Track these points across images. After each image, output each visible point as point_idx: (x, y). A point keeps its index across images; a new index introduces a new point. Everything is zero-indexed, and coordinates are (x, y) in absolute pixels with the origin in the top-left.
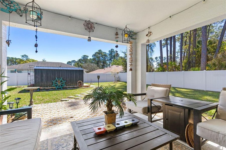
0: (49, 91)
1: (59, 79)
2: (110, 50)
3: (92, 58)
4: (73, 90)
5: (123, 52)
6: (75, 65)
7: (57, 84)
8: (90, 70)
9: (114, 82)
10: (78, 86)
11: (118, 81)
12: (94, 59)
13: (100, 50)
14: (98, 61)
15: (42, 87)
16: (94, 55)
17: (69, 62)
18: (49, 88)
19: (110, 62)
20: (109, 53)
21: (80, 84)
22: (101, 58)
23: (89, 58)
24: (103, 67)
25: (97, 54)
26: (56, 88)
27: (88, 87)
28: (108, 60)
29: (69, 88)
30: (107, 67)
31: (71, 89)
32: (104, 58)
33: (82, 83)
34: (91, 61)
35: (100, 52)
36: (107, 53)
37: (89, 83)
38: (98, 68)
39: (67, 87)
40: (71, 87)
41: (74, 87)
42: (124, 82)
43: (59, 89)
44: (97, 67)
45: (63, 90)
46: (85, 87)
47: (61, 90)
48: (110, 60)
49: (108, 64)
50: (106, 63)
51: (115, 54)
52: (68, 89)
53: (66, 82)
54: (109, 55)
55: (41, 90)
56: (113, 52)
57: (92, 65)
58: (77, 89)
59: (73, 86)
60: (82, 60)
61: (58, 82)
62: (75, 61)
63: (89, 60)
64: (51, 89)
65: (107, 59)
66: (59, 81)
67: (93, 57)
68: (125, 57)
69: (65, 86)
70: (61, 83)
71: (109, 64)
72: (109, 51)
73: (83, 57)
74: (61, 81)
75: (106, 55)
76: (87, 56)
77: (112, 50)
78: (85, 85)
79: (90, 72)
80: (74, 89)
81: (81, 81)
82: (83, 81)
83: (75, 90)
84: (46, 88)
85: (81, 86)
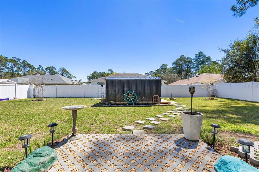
0: (120, 106)
1: (131, 92)
2: (197, 53)
3: (172, 67)
4: (146, 107)
5: (223, 51)
6: (153, 76)
7: (129, 98)
8: (169, 81)
9: (207, 98)
10: (153, 102)
11: (214, 96)
12: (175, 68)
13: (182, 56)
14: (180, 70)
15: (113, 100)
16: (175, 63)
17: (147, 73)
18: (120, 102)
19: (196, 70)
20: (195, 57)
21: (156, 100)
22: (184, 65)
23: (168, 67)
24: (186, 77)
25: (178, 62)
26: (127, 104)
27: (167, 104)
28: (193, 68)
29: (142, 104)
30: (192, 77)
31: (144, 106)
32: (188, 65)
33: (159, 98)
34: (171, 71)
35: (182, 59)
36: (193, 58)
37: (168, 98)
38: (180, 78)
39: (141, 102)
40: (144, 102)
41: (148, 104)
42: (225, 98)
43: (130, 105)
44: (178, 77)
45: (135, 106)
46: (164, 104)
47: (132, 106)
48: (197, 66)
49: (193, 73)
50: (190, 72)
51: (204, 58)
52: (140, 105)
53: (139, 96)
54: (196, 60)
55: (113, 104)
56: (201, 56)
57: (172, 75)
58: (152, 106)
59: (147, 102)
60: (160, 70)
61: (130, 96)
62: (153, 72)
63: (168, 69)
64: (122, 104)
65: (192, 66)
66: (131, 94)
67: (173, 65)
68: (227, 57)
69: (138, 101)
70: (133, 98)
71: (195, 72)
72: (196, 55)
73: (161, 67)
74: (133, 95)
75: (191, 61)
76: (167, 65)
77: (200, 54)
78: (163, 100)
79: (169, 84)
80: (148, 106)
81: (158, 96)
82: (160, 96)
83: (149, 108)
84: (117, 102)
85: (157, 102)
